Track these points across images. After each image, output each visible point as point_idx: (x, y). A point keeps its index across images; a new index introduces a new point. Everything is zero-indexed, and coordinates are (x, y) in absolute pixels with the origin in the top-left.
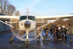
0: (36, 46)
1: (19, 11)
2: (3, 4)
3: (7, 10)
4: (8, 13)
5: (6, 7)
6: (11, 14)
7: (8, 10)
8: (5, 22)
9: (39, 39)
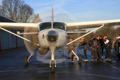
0: (67, 72)
1: (38, 15)
2: (12, 4)
3: (18, 13)
4: (21, 18)
5: (18, 9)
6: (26, 20)
7: (21, 13)
8: (16, 33)
9: (72, 60)
